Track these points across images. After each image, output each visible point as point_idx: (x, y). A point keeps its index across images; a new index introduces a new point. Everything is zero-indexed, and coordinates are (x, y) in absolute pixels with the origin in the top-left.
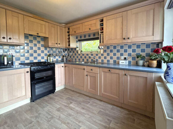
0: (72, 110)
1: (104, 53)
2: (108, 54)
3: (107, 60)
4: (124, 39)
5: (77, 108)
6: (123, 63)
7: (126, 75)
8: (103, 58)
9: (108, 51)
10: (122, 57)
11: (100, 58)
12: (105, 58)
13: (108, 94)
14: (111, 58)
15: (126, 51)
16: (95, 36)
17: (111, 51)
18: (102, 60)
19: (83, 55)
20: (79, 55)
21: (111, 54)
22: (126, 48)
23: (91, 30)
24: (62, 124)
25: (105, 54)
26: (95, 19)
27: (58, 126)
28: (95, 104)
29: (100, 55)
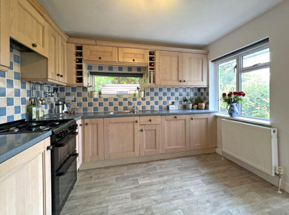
0: (152, 185)
1: (146, 97)
2: (152, 99)
3: (151, 106)
4: (181, 81)
5: (155, 180)
6: (174, 108)
7: (192, 119)
8: (144, 103)
9: (152, 94)
10: (169, 101)
11: (139, 103)
12: (148, 103)
13: (173, 147)
14: (156, 103)
15: (173, 94)
16: (131, 71)
17: (156, 94)
18: (144, 107)
19: (106, 100)
20: (96, 100)
21: (157, 99)
22: (173, 91)
23: (135, 62)
24: (172, 202)
25: (148, 99)
26: (142, 49)
27: (172, 207)
28: (164, 166)
29: (139, 100)
